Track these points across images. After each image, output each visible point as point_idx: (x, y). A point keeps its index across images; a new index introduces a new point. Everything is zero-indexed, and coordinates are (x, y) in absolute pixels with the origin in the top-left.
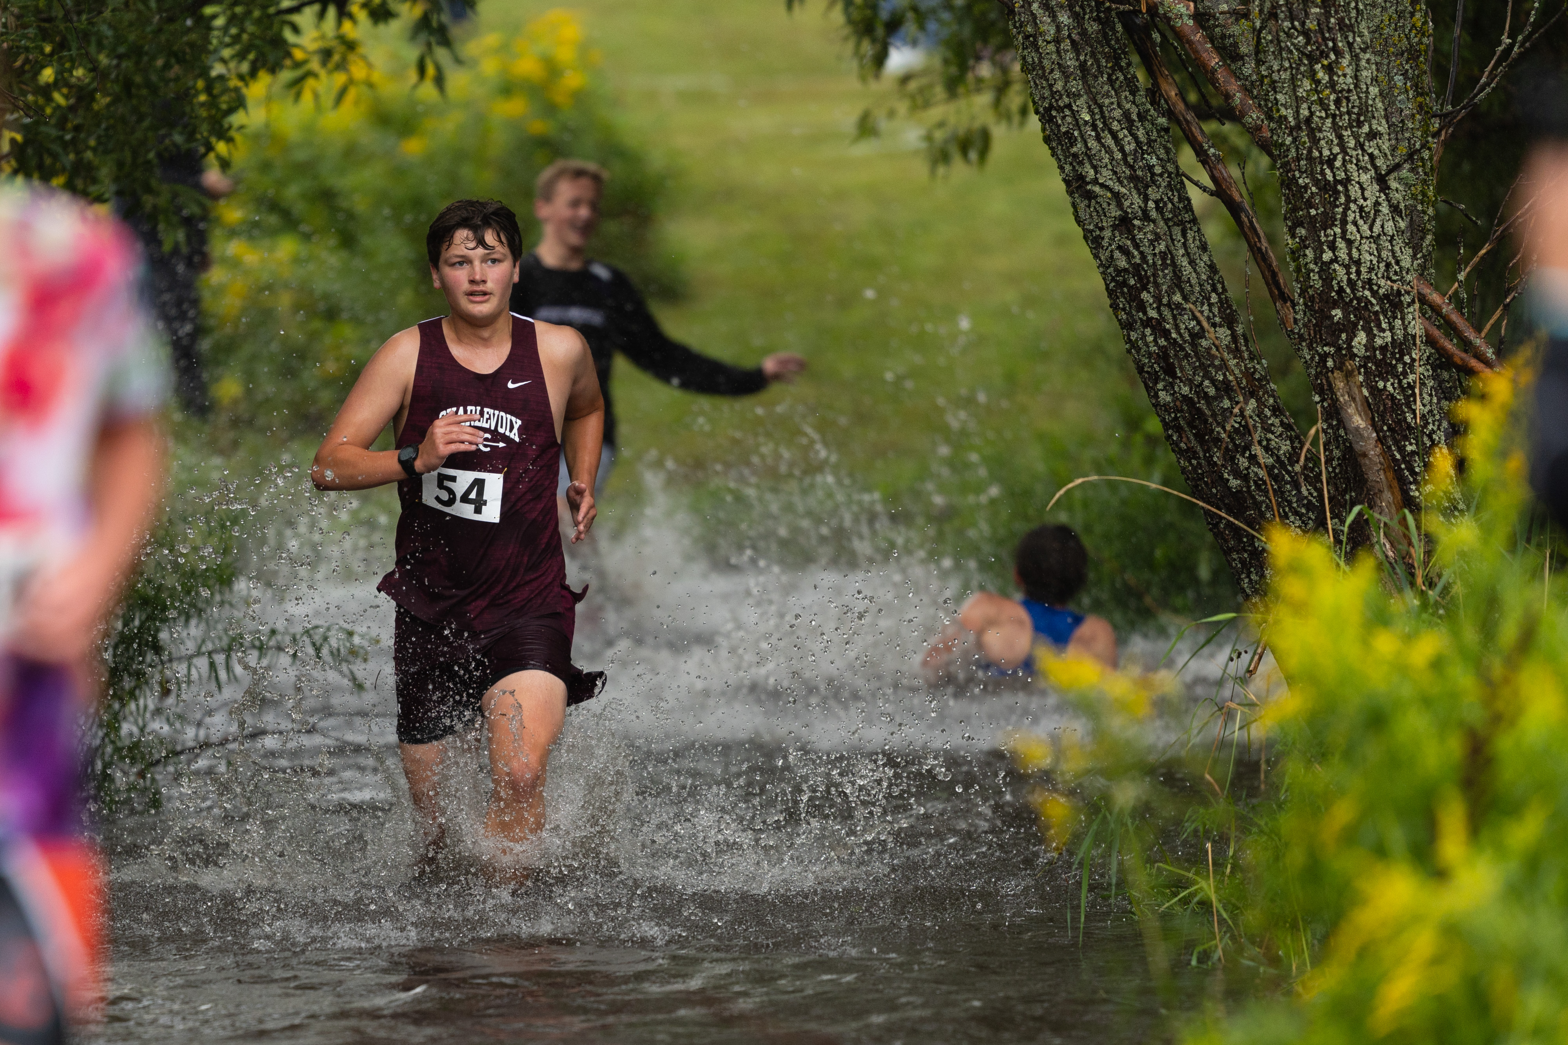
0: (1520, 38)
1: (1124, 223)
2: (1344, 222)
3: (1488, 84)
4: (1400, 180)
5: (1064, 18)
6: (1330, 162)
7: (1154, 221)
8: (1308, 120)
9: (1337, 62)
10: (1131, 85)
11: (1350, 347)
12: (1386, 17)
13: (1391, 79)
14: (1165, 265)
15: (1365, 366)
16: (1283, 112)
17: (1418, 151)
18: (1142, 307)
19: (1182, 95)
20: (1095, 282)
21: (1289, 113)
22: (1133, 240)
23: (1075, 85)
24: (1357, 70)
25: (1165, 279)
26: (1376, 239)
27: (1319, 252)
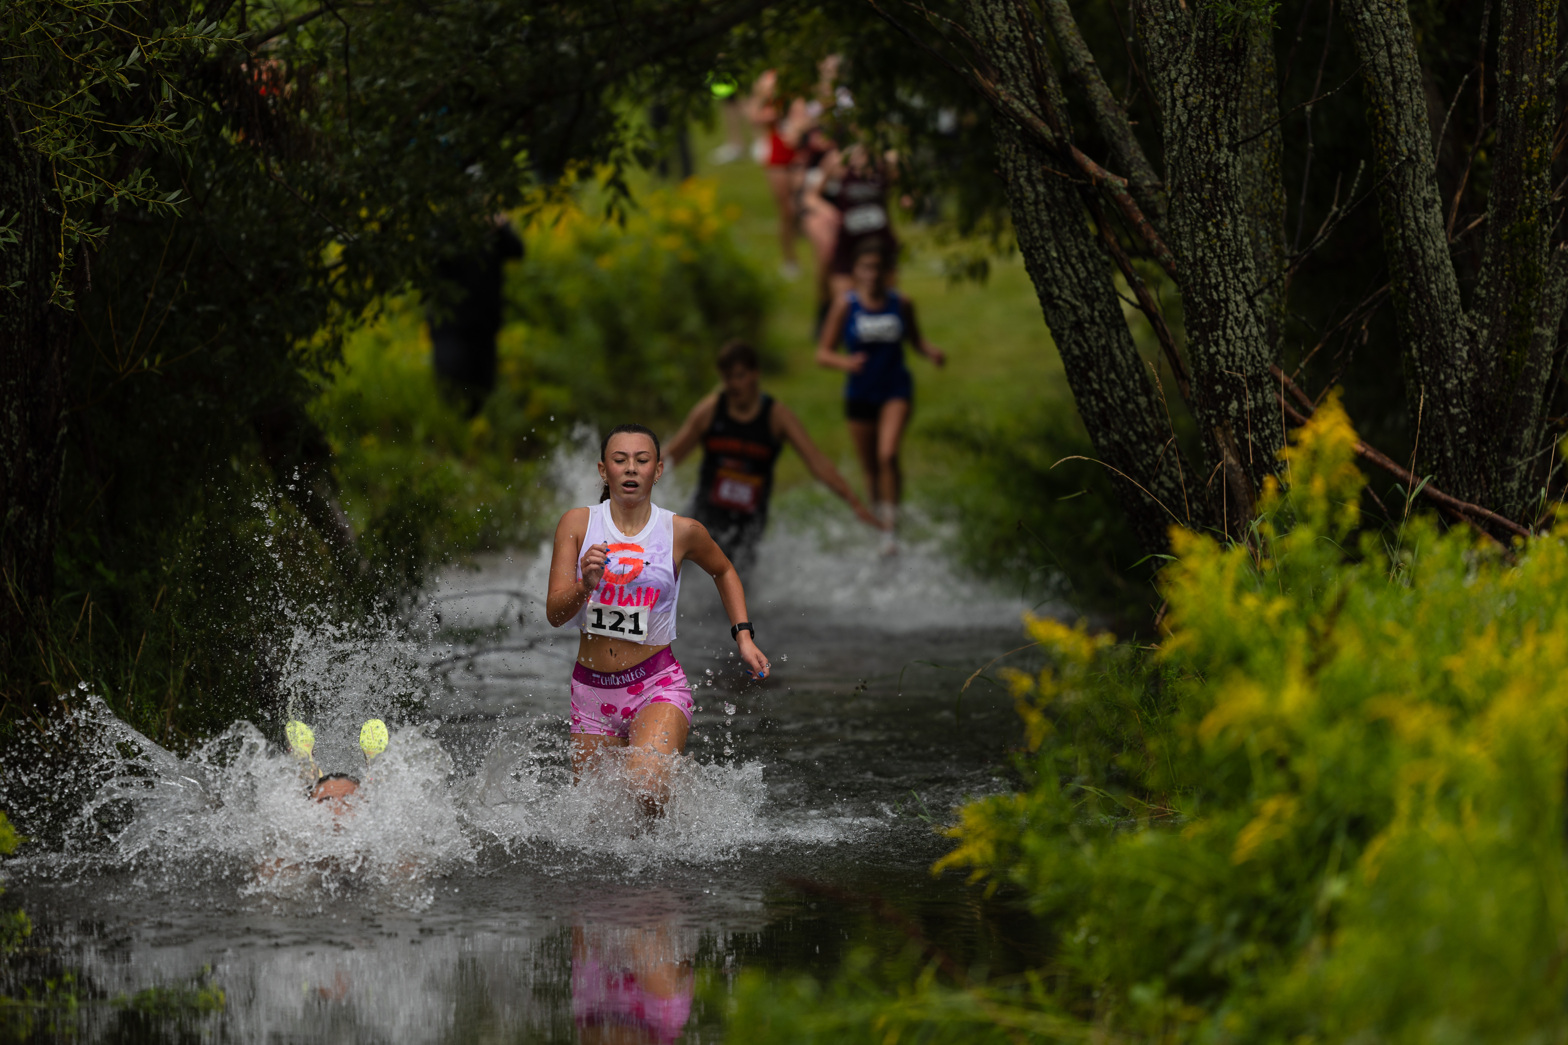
0: (1344, 207)
1: (1078, 326)
2: (1224, 328)
3: (1322, 237)
4: (1262, 300)
5: (1041, 188)
6: (1216, 287)
7: (1098, 325)
8: (1202, 259)
9: (1222, 221)
10: (1085, 233)
11: (1227, 411)
12: (1255, 192)
13: (1257, 233)
14: (1104, 354)
15: (1237, 424)
16: (1186, 253)
17: (1275, 281)
18: (1089, 381)
19: (1118, 240)
20: (1057, 363)
21: (1188, 254)
22: (1084, 336)
23: (1047, 233)
24: (1236, 226)
25: (1104, 363)
26: (1245, 339)
27: (1206, 348)
